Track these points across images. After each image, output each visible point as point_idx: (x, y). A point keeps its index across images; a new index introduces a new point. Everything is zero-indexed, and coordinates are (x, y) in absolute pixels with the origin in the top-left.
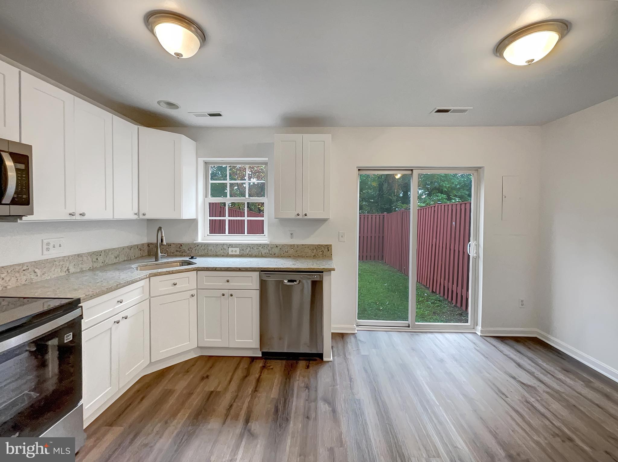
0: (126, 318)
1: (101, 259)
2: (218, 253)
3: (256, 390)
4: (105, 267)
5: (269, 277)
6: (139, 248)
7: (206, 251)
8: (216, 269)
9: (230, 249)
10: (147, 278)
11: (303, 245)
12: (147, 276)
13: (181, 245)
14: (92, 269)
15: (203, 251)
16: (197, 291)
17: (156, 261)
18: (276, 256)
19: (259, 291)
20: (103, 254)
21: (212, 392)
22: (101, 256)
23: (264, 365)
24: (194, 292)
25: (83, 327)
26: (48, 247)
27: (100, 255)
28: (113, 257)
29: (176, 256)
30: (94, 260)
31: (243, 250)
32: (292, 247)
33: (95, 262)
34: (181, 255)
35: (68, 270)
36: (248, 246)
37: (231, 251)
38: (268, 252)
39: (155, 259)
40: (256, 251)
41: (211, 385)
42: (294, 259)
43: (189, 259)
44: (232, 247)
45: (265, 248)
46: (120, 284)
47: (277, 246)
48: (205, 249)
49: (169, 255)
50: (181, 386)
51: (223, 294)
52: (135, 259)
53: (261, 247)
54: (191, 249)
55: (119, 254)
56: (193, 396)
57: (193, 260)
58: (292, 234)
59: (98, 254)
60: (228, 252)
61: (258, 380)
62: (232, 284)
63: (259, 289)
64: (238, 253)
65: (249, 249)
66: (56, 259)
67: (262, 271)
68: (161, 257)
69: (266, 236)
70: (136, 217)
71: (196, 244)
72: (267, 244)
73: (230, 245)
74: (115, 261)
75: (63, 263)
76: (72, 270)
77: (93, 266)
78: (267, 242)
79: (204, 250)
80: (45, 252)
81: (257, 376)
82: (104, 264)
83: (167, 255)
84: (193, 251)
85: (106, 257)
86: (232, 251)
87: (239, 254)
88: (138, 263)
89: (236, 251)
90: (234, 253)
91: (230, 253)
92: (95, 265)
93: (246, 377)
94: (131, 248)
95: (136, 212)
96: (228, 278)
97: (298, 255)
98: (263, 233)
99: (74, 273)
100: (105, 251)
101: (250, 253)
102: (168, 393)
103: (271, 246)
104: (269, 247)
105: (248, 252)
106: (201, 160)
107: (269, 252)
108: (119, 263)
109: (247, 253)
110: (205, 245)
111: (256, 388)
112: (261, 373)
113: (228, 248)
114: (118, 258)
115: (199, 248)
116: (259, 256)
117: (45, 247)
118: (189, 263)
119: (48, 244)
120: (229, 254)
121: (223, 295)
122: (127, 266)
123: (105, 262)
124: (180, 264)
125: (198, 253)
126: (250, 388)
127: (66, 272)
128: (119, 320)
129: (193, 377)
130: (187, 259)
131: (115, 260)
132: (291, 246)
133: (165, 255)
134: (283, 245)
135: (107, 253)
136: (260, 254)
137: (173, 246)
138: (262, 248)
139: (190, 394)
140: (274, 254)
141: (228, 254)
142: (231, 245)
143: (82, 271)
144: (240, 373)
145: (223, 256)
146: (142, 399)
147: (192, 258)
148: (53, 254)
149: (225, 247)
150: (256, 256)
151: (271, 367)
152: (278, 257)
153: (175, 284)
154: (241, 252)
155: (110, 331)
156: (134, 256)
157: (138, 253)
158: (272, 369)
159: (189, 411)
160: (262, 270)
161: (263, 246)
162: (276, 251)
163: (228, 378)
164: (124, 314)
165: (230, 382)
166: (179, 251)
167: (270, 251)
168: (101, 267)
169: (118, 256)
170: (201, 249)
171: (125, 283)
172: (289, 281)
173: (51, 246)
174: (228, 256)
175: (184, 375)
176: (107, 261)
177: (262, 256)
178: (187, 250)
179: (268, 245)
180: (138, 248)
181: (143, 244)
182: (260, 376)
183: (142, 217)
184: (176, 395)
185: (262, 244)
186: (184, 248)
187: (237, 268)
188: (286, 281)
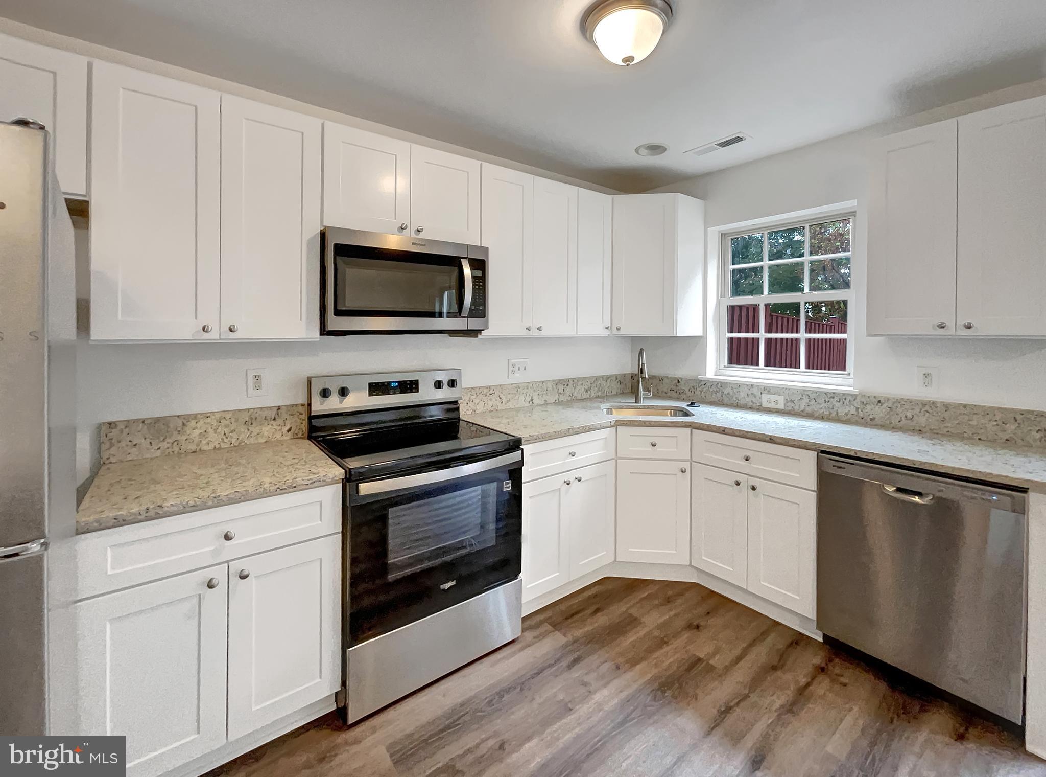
0: (579, 481)
1: (568, 391)
2: (742, 402)
3: (791, 708)
4: (572, 402)
5: (840, 468)
6: (618, 380)
7: (719, 394)
8: (724, 431)
9: (765, 397)
10: (612, 426)
11: (965, 406)
12: (613, 424)
13: (678, 381)
14: (558, 403)
15: (714, 394)
16: (691, 464)
17: (636, 403)
18: (876, 425)
19: (816, 493)
20: (571, 384)
21: (699, 660)
22: (569, 386)
23: (823, 665)
24: (686, 465)
25: (524, 479)
26: (513, 368)
27: (567, 385)
28: (583, 389)
29: (670, 398)
30: (561, 391)
31: (792, 401)
32: (927, 408)
33: (560, 393)
34: (678, 398)
35: (532, 400)
36: (805, 393)
37: (767, 400)
38: (853, 411)
39: (634, 399)
40: (820, 407)
41: (702, 647)
42: (931, 439)
43: (688, 406)
44: (769, 392)
45: (847, 402)
46: (573, 429)
47: (879, 402)
48: (717, 391)
49: (657, 396)
50: (653, 620)
51: (737, 481)
52: (612, 395)
53: (836, 399)
54: (694, 389)
55: (591, 387)
56: (666, 649)
57: (692, 409)
58: (926, 376)
59: (565, 382)
60: (760, 400)
61: (802, 692)
62: (755, 466)
63: (816, 489)
64: (781, 406)
65: (806, 400)
66: (520, 385)
67: (823, 452)
68: (643, 398)
69: (852, 376)
70: (607, 332)
71: (701, 380)
72: (852, 395)
73: (765, 389)
74: (587, 395)
75: (527, 391)
76: (536, 401)
77: (559, 399)
78: (851, 389)
79: (716, 393)
80: (511, 375)
81: (803, 681)
82: (572, 399)
83: (653, 395)
84: (697, 392)
85: (575, 388)
86: (769, 401)
87: (783, 408)
88: (612, 402)
89: (776, 402)
90: (772, 405)
91: (765, 405)
92: (562, 398)
93: (774, 668)
94: (607, 378)
95: (608, 325)
96: (748, 454)
97: (947, 430)
98: (844, 369)
99: (538, 405)
100: (573, 380)
101: (808, 410)
102: (631, 622)
103: (863, 400)
104: (858, 400)
105: (804, 407)
106: (714, 232)
107: (858, 412)
108: (590, 399)
109: (802, 408)
110: (718, 383)
111: (794, 703)
112: (813, 679)
113: (761, 394)
114: (589, 392)
115: (708, 388)
116: (830, 417)
117: (511, 369)
118: (686, 414)
119: (514, 366)
120: (763, 406)
121: (738, 484)
122: (595, 405)
123: (573, 395)
124: (671, 413)
125: (705, 398)
126: (778, 698)
127: (529, 402)
128: (570, 481)
129: (676, 615)
130: (684, 405)
131: (585, 395)
132: (924, 405)
133: (649, 394)
134: (898, 401)
135: (575, 383)
136: (834, 414)
137: (665, 381)
138: (839, 402)
139: (662, 642)
140: (871, 419)
141: (761, 405)
142: (767, 389)
143: (546, 404)
144: (761, 654)
145: (750, 408)
146: (597, 611)
147: (692, 404)
148: (518, 378)
149: (755, 391)
150: (822, 418)
151: (842, 680)
152: (883, 427)
153: (654, 445)
154: (788, 405)
155: (558, 493)
156: (612, 392)
157: (616, 388)
158: (845, 685)
159: (654, 671)
160: (823, 449)
161: (843, 397)
162: (879, 412)
163: (737, 652)
164: (577, 474)
165: (739, 659)
166: (675, 391)
167: (860, 410)
168: (568, 401)
169: (590, 389)
170: (711, 390)
171: (579, 428)
172: (899, 490)
173: (516, 368)
174: (760, 409)
175: (662, 605)
176: (575, 395)
177: (838, 420)
178: (687, 391)
179: (854, 396)
180: (616, 379)
181: (625, 374)
182: (808, 685)
183: (615, 332)
184: (641, 632)
185: (839, 394)
186: (682, 386)
187: (766, 436)
188: (890, 489)
